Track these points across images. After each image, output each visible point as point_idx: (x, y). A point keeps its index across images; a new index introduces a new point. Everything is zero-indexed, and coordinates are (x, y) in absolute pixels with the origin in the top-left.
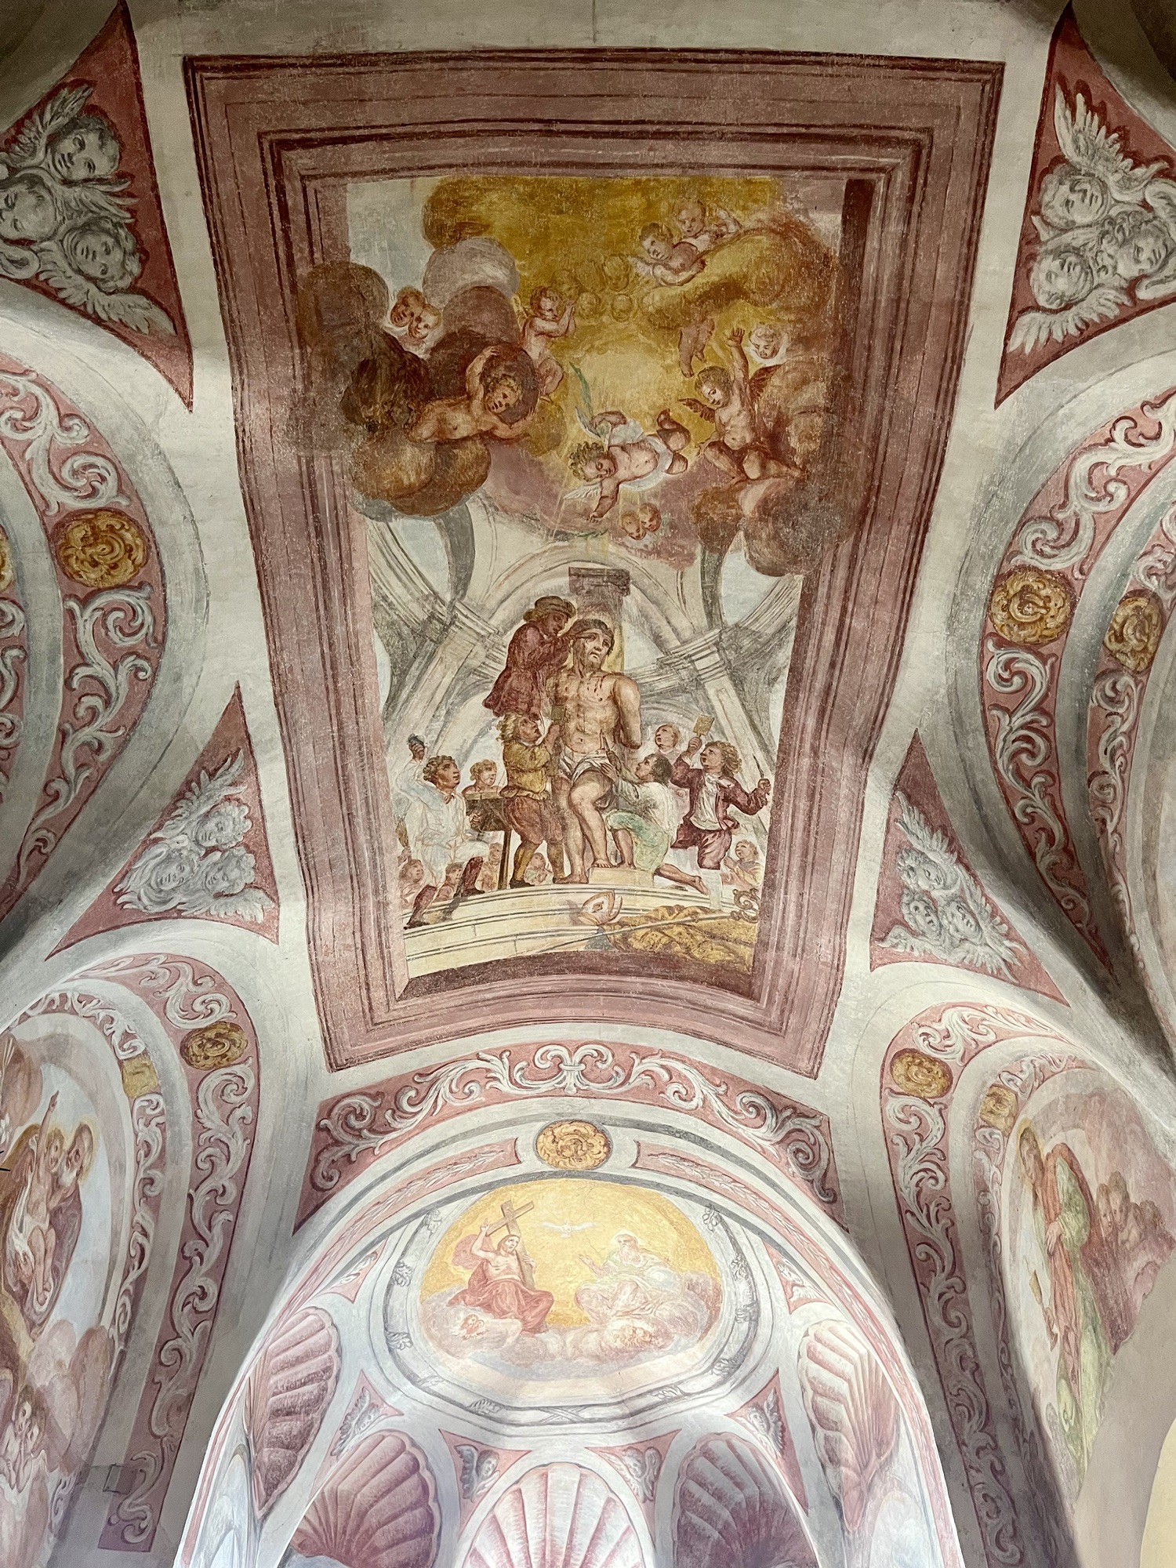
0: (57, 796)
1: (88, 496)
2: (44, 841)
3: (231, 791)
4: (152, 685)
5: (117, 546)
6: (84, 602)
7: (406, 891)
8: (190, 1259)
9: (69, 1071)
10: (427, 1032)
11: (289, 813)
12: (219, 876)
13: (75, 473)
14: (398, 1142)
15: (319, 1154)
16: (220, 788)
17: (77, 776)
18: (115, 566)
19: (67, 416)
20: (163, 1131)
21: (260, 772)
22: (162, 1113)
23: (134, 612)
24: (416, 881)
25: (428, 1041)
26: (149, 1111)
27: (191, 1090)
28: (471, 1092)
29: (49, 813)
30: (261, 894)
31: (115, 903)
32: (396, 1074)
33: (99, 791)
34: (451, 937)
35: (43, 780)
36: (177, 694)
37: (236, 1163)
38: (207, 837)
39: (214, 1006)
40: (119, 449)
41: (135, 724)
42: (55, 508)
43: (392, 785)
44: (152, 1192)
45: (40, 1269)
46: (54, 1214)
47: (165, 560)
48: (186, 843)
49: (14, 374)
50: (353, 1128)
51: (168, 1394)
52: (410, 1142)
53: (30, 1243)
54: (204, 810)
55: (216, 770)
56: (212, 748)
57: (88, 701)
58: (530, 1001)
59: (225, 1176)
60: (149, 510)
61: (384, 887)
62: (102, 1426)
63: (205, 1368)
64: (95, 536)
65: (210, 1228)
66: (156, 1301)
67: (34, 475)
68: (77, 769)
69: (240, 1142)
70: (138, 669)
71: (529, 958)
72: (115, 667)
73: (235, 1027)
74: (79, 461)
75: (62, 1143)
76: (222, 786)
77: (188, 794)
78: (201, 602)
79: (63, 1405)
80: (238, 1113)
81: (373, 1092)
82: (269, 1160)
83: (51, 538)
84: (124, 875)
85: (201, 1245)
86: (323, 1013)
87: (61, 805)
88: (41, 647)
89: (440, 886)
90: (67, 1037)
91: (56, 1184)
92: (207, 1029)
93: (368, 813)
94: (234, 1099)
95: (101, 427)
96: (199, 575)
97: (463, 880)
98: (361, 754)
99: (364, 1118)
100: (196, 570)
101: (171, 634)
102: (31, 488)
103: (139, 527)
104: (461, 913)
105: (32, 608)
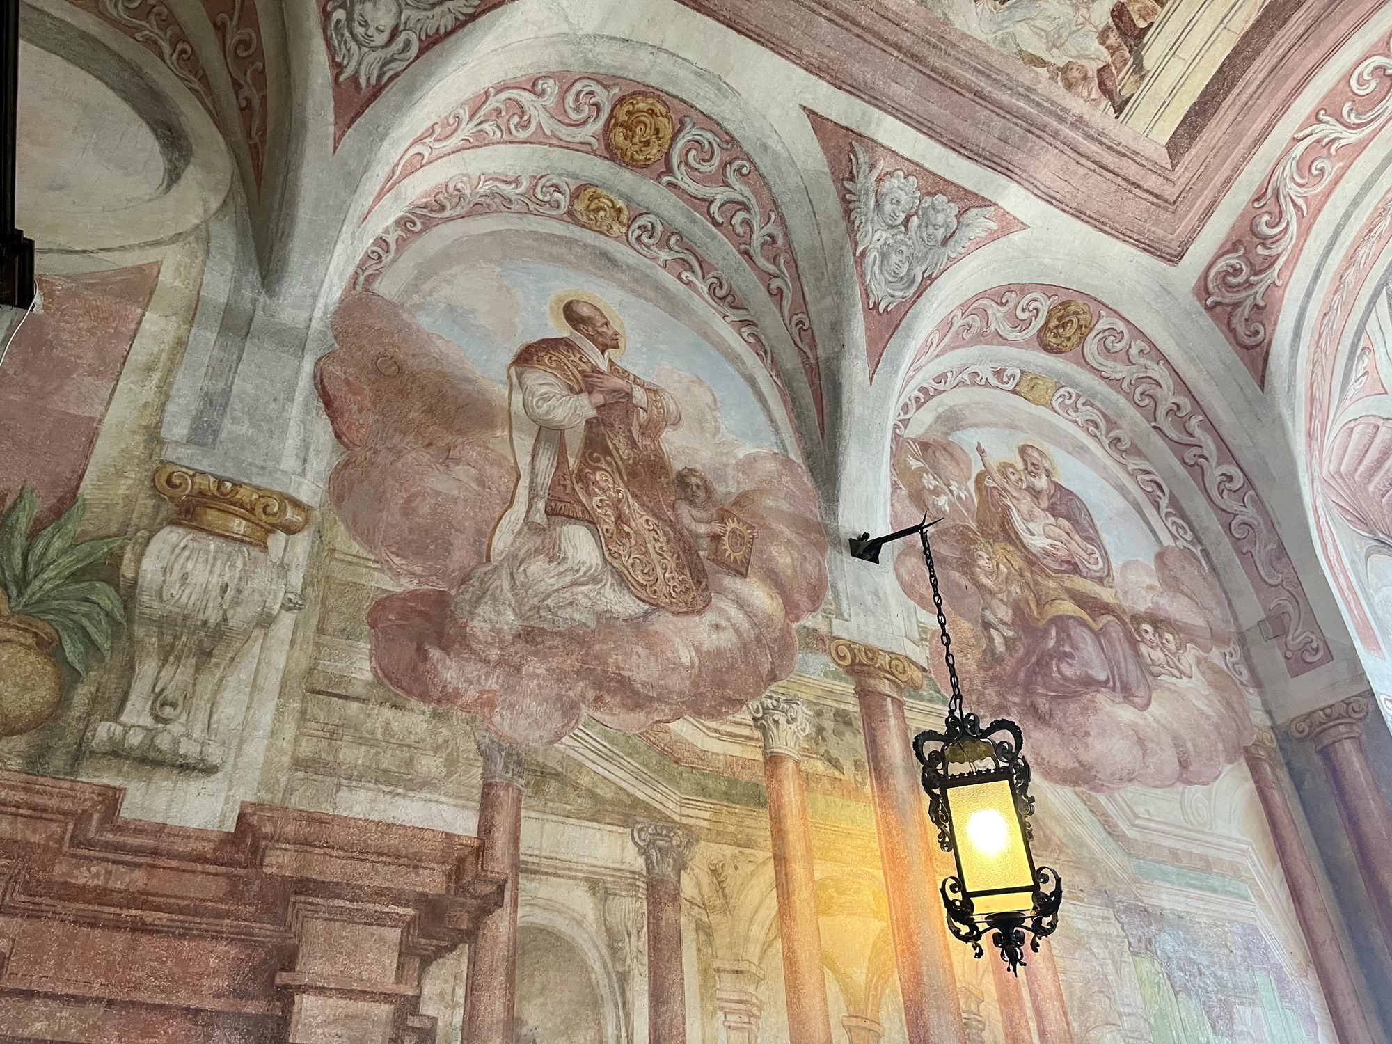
0: (780, 290)
1: (598, 112)
2: (800, 322)
3: (876, 173)
4: (757, 169)
5: (643, 119)
6: (669, 170)
7: (1085, 93)
8: (1196, 464)
9: (976, 425)
10: (1228, 166)
11: (932, 142)
12: (931, 230)
13: (577, 110)
14: (1294, 260)
15: (1229, 324)
16: (867, 180)
17: (778, 267)
18: (657, 131)
19: (533, 86)
20: (1092, 405)
21: (880, 140)
22: (1079, 396)
23: (697, 141)
24: (1085, 78)
25: (1236, 170)
26: (1068, 402)
27: (1082, 366)
28: (1322, 170)
29: (787, 304)
30: (974, 211)
31: (879, 314)
32: (1234, 218)
33: (799, 263)
34: (1164, 84)
35: (763, 289)
36: (776, 156)
37: (1168, 382)
38: (894, 216)
39: (1034, 305)
40: (576, 66)
41: (774, 202)
42: (593, 141)
43: (982, 38)
44: (1126, 444)
45: (1073, 546)
46: (1052, 510)
47: (675, 92)
48: (884, 235)
49: (484, 103)
50: (1239, 285)
51: (1260, 554)
52: (1305, 251)
53: (1048, 537)
54: (872, 203)
55: (851, 172)
56: (833, 162)
57: (737, 220)
58: (1295, 57)
59: (1168, 395)
60: (631, 76)
61: (1063, 109)
62: (1230, 604)
63: (1275, 520)
64: (628, 128)
65: (1191, 435)
66: (1197, 505)
67: (564, 138)
68: (774, 263)
69: (1156, 367)
70: (739, 170)
71: (1254, 26)
72: (727, 184)
73: (1066, 304)
74: (570, 100)
75: (1014, 468)
76: (866, 177)
77: (851, 206)
78: (723, 89)
79: (1177, 608)
80: (1134, 351)
81: (1228, 247)
82: (1192, 360)
83: (612, 158)
84: (866, 292)
85: (1197, 451)
86: (1119, 234)
87: (788, 294)
88: (680, 221)
89: (1109, 59)
90: (952, 410)
91: (1035, 493)
92: (1047, 323)
93: (988, 76)
94: (1119, 346)
95: (553, 68)
96: (701, 74)
97: (1123, 34)
98: (935, 46)
99: (1241, 270)
100: (696, 73)
101: (730, 128)
102: (572, 146)
103: (640, 93)
104: (1151, 59)
105: (652, 207)
